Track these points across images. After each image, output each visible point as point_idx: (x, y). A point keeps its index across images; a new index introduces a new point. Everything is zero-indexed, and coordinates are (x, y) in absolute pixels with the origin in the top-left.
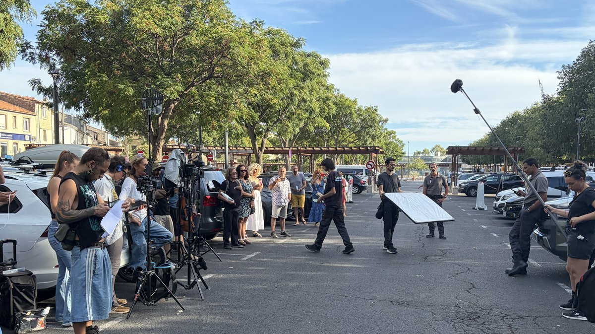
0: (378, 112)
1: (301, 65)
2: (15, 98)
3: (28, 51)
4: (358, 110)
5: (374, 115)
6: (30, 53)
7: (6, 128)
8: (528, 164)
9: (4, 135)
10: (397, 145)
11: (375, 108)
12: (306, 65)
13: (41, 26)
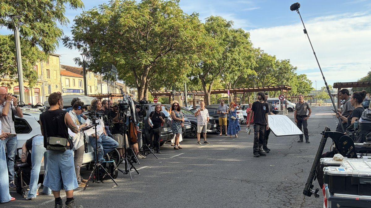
0: (290, 63)
1: (231, 37)
2: (74, 69)
3: (68, 42)
4: (277, 62)
5: (287, 66)
6: (69, 43)
7: (69, 86)
8: (342, 93)
9: (68, 90)
10: (307, 84)
11: (288, 60)
12: (235, 37)
13: (73, 28)
